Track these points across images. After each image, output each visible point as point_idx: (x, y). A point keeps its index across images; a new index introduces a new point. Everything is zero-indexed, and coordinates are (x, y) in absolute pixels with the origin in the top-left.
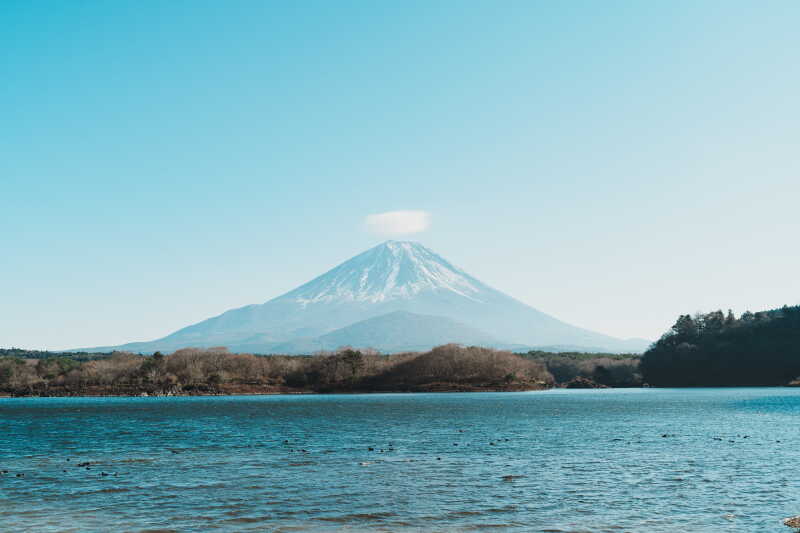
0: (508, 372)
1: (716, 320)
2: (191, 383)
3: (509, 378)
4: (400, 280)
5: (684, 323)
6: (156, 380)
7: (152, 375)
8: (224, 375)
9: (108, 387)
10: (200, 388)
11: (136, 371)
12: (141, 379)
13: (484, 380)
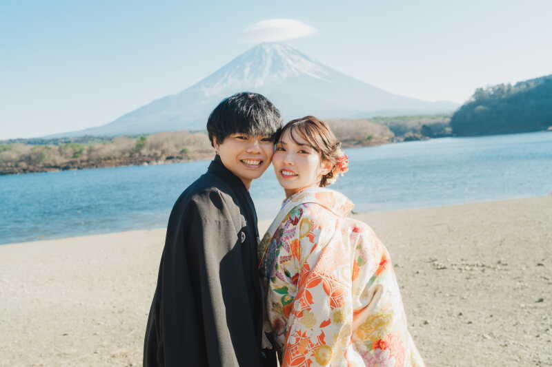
0: (369, 134)
1: (500, 89)
2: (170, 155)
3: (370, 138)
4: (273, 69)
5: (479, 93)
6: (147, 154)
7: (144, 151)
8: (190, 149)
9: (118, 161)
10: (177, 157)
11: (133, 150)
12: (137, 155)
13: (354, 140)
